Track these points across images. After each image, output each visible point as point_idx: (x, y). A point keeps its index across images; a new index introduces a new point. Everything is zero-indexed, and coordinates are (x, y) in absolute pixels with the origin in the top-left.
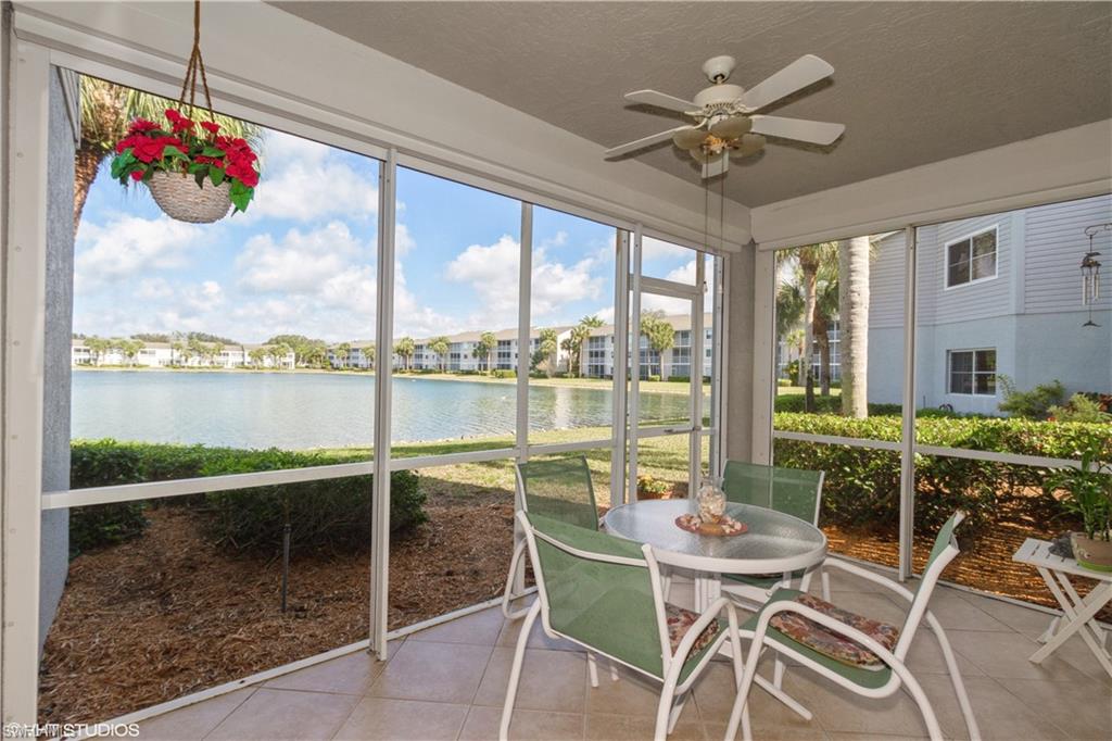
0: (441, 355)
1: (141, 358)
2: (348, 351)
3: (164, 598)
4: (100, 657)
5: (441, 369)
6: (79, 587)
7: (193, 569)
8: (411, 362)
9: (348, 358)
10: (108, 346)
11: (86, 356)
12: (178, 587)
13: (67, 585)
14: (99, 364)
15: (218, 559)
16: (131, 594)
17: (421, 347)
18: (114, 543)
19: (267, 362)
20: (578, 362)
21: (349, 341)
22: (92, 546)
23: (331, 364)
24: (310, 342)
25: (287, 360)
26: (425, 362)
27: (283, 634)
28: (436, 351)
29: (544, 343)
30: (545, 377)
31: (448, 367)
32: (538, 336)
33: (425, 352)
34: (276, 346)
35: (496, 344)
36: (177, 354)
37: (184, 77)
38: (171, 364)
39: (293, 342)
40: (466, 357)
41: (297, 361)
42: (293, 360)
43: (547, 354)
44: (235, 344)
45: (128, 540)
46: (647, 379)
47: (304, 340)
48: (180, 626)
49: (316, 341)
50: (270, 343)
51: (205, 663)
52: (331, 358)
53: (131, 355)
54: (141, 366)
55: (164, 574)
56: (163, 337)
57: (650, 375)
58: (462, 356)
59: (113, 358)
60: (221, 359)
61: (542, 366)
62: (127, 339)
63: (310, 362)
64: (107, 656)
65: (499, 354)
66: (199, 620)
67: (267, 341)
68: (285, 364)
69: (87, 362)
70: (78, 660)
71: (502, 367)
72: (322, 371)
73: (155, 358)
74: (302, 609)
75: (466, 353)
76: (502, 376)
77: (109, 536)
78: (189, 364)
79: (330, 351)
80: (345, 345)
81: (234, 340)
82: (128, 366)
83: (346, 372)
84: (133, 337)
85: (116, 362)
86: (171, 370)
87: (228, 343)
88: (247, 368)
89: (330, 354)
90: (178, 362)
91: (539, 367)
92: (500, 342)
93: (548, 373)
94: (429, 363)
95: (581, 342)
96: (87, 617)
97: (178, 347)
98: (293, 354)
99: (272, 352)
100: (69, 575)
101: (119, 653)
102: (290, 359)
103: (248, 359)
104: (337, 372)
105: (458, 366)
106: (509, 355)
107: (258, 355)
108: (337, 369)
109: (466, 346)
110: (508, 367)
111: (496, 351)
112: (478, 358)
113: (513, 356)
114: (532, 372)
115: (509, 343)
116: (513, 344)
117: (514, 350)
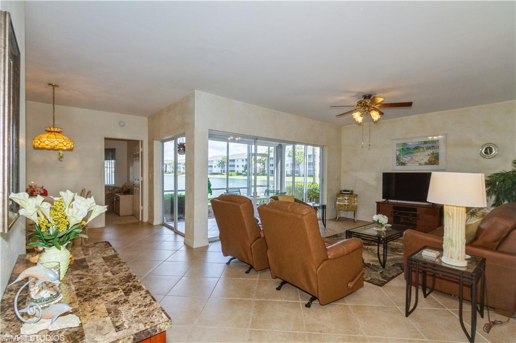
40: (215, 167)
58: (213, 167)
75: (215, 165)
105: (212, 171)
106: (234, 166)
109: (215, 162)
110: (234, 171)
112: (220, 167)
113: (236, 166)
114: (244, 173)
115: (234, 160)
116: (236, 161)
117: (236, 164)
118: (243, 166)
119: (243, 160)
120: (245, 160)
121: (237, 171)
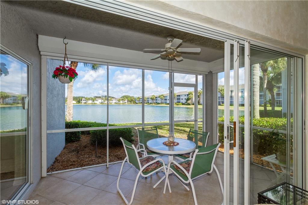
0: (162, 99)
1: (96, 102)
2: (139, 99)
3: (78, 152)
4: (63, 162)
5: (162, 103)
6: (66, 149)
7: (86, 147)
8: (155, 101)
9: (139, 101)
10: (89, 99)
11: (85, 102)
12: (81, 151)
13: (64, 148)
14: (88, 103)
15: (91, 146)
16: (73, 151)
17: (157, 97)
18: (74, 141)
19: (121, 102)
20: (199, 100)
21: (139, 96)
22: (71, 142)
23: (136, 102)
24: (131, 97)
25: (125, 101)
26: (158, 101)
27: (93, 161)
28: (161, 98)
29: (189, 96)
30: (190, 105)
31: (164, 103)
32: (188, 94)
33: (158, 99)
34: (123, 98)
35: (176, 96)
36: (102, 101)
37: (64, 57)
38: (101, 103)
39: (127, 97)
41: (128, 102)
42: (127, 101)
43: (190, 98)
44: (114, 98)
45: (77, 141)
46: (220, 105)
47: (129, 96)
48: (78, 157)
49: (132, 97)
50: (122, 97)
51: (78, 164)
52: (136, 101)
53: (94, 101)
54: (96, 104)
55: (80, 148)
56: (100, 97)
57: (221, 104)
58: (167, 100)
59: (90, 102)
60: (112, 102)
61: (189, 102)
62: (93, 97)
63: (131, 102)
64: (64, 161)
65: (177, 99)
66: (81, 157)
67: (121, 97)
68: (125, 102)
69: (85, 103)
70: (60, 161)
71: (178, 102)
72: (133, 104)
73: (99, 101)
74: (100, 157)
76: (178, 105)
77: (73, 140)
78: (105, 103)
79: (135, 99)
80: (138, 97)
81: (114, 97)
82: (93, 104)
83: (139, 104)
84: (94, 97)
85: (91, 103)
86: (101, 104)
87: (113, 98)
88: (117, 104)
89: (135, 100)
90: (103, 102)
91: (188, 102)
92: (177, 96)
93: (191, 104)
94: (159, 101)
95: (200, 95)
96: (64, 154)
97: (103, 99)
98: (127, 100)
99: (122, 100)
100: (65, 147)
101: (66, 161)
102: (126, 101)
103: (117, 101)
104: (137, 104)
105: (166, 102)
106: (180, 99)
107: (119, 101)
108: (137, 103)
109: (168, 97)
110: (180, 102)
111: (176, 98)
113: (181, 99)
114: (186, 103)
115: (180, 96)
116: (181, 96)
117: (181, 98)
118: (185, 99)
119: (185, 95)
120: (186, 95)
121: (182, 102)
